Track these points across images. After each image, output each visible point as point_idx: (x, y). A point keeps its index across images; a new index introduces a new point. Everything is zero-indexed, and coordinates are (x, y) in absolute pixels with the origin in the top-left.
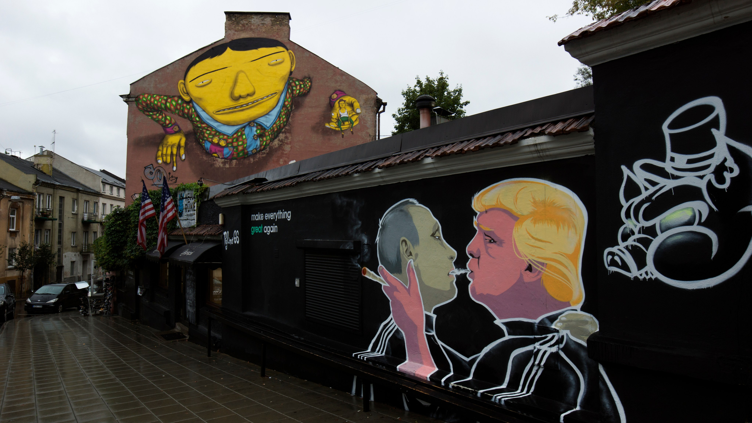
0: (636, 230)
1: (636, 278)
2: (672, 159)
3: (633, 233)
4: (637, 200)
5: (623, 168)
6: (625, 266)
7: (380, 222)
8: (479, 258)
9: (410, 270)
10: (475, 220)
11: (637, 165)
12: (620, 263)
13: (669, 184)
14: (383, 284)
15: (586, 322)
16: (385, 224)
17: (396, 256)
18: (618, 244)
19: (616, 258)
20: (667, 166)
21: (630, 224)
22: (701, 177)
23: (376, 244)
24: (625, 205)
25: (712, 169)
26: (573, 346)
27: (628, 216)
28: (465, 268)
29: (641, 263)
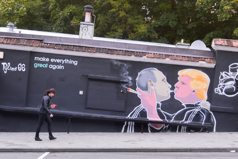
0: (222, 85)
1: (221, 94)
2: (230, 73)
3: (221, 86)
4: (222, 79)
5: (221, 72)
6: (219, 92)
7: (139, 74)
8: (179, 88)
9: (152, 90)
10: (179, 78)
11: (224, 72)
12: (218, 91)
13: (229, 77)
14: (138, 94)
15: (207, 104)
16: (141, 75)
17: (146, 85)
18: (218, 87)
19: (217, 90)
20: (229, 74)
21: (221, 84)
22: (234, 77)
23: (136, 81)
24: (220, 80)
25: (236, 76)
26: (203, 109)
27: (220, 82)
28: (174, 90)
29: (222, 92)
